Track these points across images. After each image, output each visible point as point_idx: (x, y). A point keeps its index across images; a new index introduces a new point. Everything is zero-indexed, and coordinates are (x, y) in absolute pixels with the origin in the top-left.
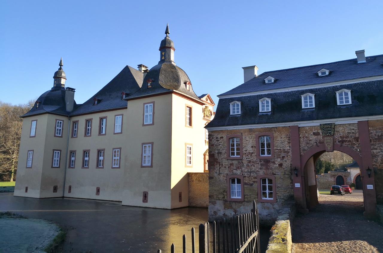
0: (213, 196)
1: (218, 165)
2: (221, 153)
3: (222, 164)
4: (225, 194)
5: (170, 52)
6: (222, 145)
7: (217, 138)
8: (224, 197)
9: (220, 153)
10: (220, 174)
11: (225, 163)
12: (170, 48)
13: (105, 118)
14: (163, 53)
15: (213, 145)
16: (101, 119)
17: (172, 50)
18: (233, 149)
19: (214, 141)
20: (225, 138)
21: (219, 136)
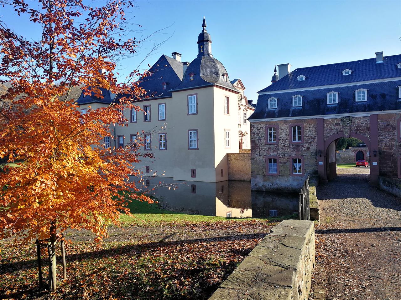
0: (254, 172)
1: (258, 149)
2: (261, 140)
3: (262, 148)
4: (264, 170)
5: (207, 45)
6: (262, 133)
7: (257, 128)
8: (263, 173)
9: (259, 140)
10: (260, 155)
11: (264, 147)
12: (208, 41)
13: (149, 106)
14: (202, 47)
15: (254, 133)
16: (145, 107)
17: (209, 43)
18: (271, 137)
19: (255, 131)
20: (264, 128)
21: (259, 126)
